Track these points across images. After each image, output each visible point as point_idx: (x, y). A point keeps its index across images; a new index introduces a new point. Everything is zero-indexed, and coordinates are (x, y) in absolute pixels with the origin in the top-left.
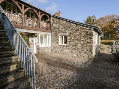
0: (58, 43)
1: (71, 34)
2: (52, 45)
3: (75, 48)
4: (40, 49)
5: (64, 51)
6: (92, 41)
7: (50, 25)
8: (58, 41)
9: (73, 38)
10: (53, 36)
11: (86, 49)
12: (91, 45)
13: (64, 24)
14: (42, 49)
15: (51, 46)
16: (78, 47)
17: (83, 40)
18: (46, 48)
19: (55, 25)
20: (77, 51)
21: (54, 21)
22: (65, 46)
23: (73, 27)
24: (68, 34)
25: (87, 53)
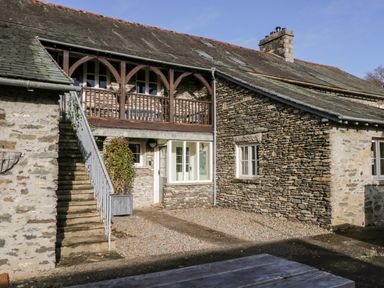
0: (232, 172)
1: (270, 139)
2: (216, 178)
3: (281, 189)
4: (169, 188)
5: (250, 203)
6: (328, 165)
7: (211, 106)
8: (233, 163)
9: (274, 154)
10: (218, 147)
11: (311, 195)
12: (324, 179)
13: (248, 102)
14: (177, 192)
15: (211, 181)
16: (290, 188)
17: (302, 162)
18: (192, 186)
19: (225, 107)
20: (285, 200)
21: (222, 92)
22: (251, 183)
23: (273, 115)
24: (260, 139)
25: (314, 209)
